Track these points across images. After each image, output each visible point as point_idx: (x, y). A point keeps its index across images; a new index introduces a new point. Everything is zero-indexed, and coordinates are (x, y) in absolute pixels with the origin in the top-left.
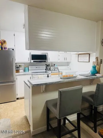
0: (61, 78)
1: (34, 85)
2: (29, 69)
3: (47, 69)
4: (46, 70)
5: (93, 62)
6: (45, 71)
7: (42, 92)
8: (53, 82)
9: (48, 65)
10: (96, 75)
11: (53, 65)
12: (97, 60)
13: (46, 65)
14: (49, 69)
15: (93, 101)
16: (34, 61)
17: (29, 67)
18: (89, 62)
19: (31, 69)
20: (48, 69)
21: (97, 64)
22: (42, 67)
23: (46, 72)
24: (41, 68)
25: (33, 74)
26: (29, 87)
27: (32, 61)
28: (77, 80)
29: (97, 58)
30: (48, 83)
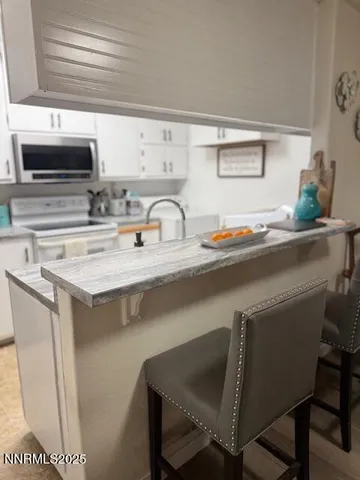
0: (204, 246)
1: (95, 297)
2: (15, 211)
3: (95, 210)
4: (90, 213)
5: (302, 172)
6: (86, 218)
7: (125, 321)
8: (189, 270)
9: (98, 194)
10: (324, 225)
11: (120, 193)
12: (321, 164)
13: (90, 192)
14: (103, 209)
15: (337, 331)
16: (35, 176)
17: (14, 202)
18: (263, 174)
19: (23, 213)
20: (99, 209)
21: (322, 181)
22: (73, 203)
23: (91, 223)
24: (69, 208)
25: (38, 233)
26: (53, 307)
27: (27, 176)
28: (274, 250)
29: (318, 157)
30: (164, 277)
